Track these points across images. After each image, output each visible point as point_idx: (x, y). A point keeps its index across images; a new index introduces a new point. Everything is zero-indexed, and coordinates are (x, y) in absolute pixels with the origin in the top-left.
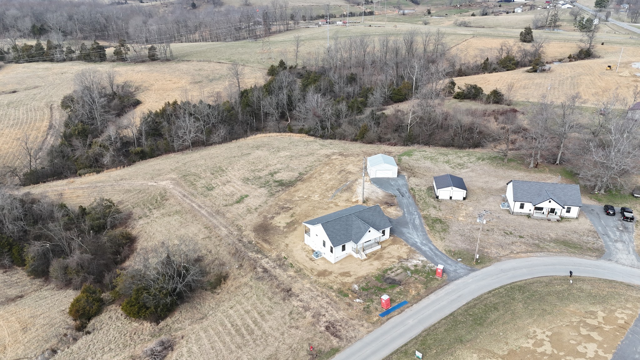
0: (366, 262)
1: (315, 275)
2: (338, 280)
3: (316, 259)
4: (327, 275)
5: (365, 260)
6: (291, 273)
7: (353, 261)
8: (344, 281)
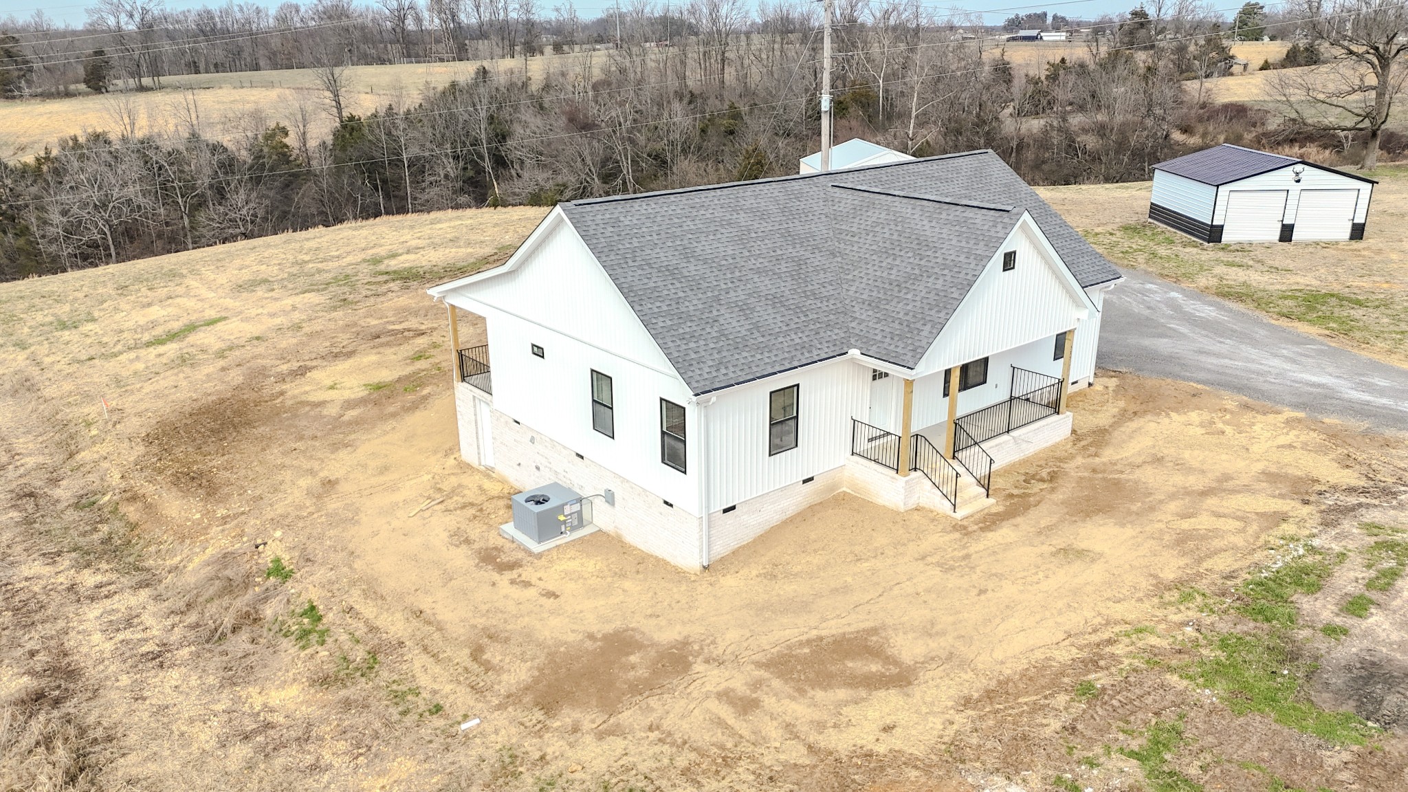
0: (1005, 533)
1: (511, 699)
2: (773, 732)
3: (536, 547)
4: (636, 689)
5: (990, 522)
6: (276, 697)
7: (881, 540)
8: (841, 742)
